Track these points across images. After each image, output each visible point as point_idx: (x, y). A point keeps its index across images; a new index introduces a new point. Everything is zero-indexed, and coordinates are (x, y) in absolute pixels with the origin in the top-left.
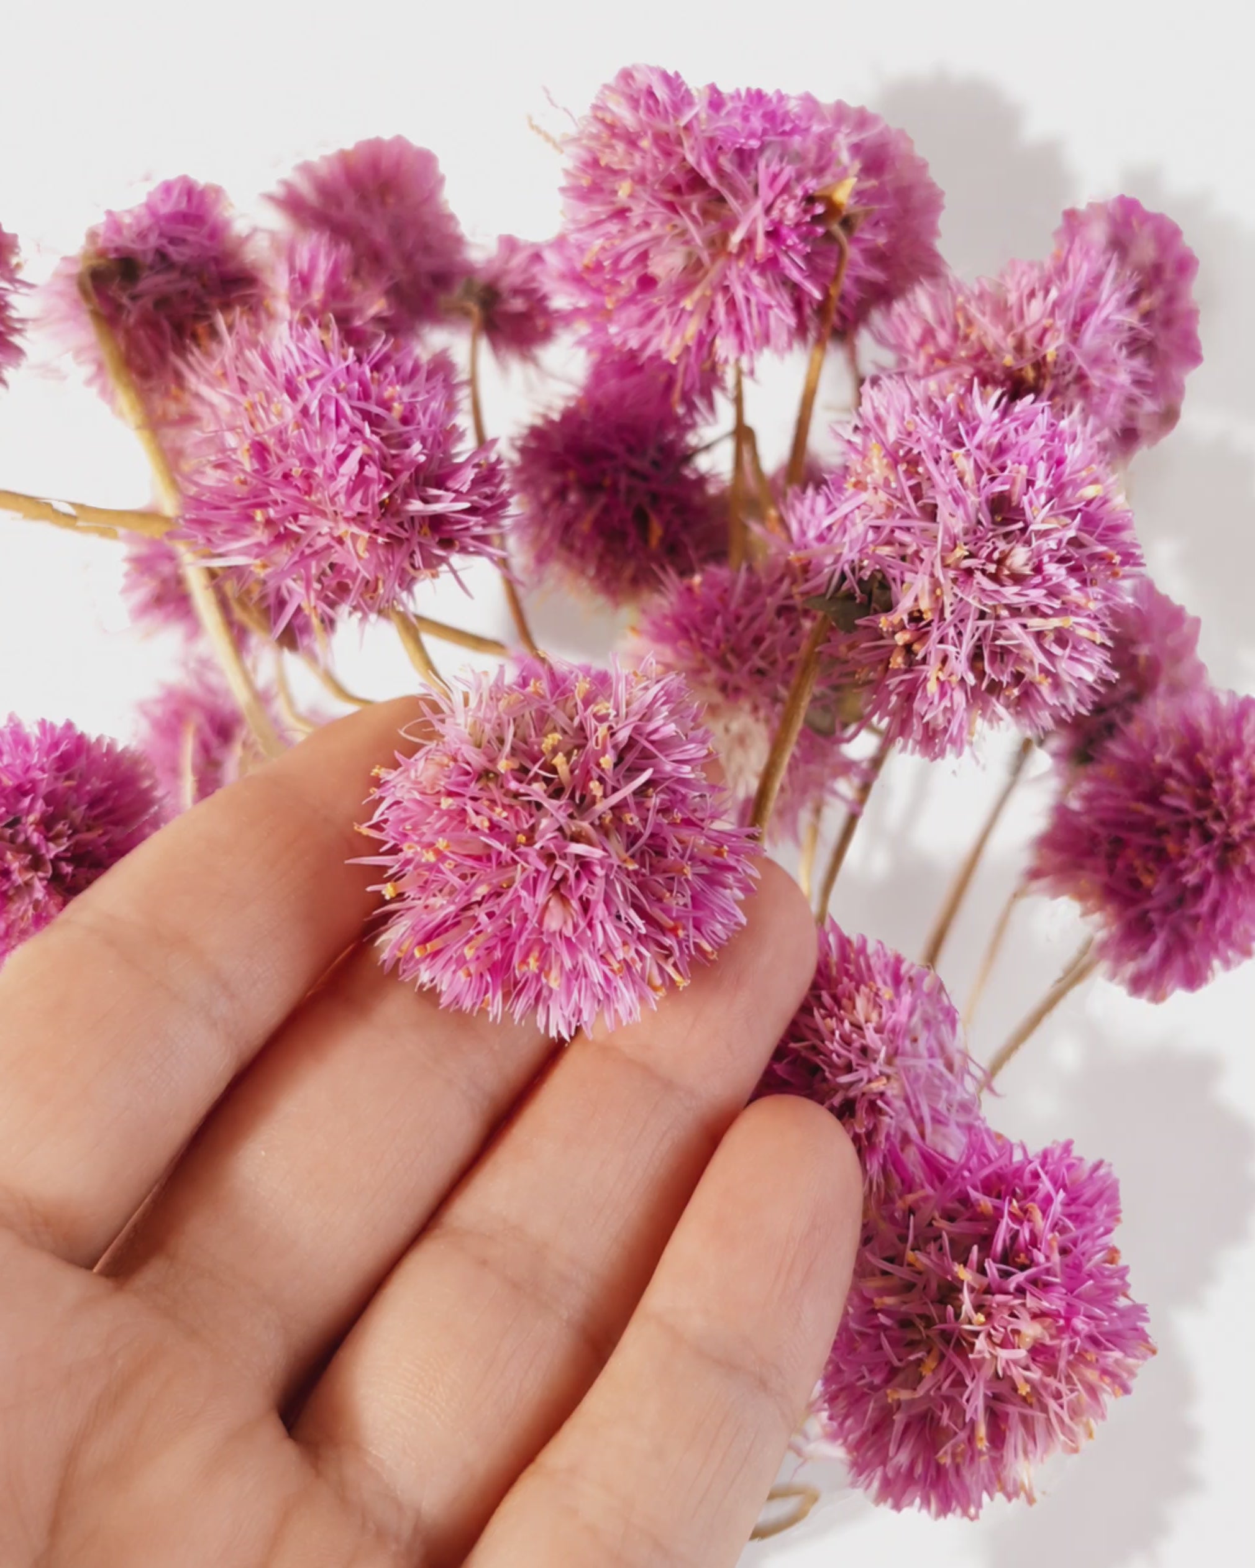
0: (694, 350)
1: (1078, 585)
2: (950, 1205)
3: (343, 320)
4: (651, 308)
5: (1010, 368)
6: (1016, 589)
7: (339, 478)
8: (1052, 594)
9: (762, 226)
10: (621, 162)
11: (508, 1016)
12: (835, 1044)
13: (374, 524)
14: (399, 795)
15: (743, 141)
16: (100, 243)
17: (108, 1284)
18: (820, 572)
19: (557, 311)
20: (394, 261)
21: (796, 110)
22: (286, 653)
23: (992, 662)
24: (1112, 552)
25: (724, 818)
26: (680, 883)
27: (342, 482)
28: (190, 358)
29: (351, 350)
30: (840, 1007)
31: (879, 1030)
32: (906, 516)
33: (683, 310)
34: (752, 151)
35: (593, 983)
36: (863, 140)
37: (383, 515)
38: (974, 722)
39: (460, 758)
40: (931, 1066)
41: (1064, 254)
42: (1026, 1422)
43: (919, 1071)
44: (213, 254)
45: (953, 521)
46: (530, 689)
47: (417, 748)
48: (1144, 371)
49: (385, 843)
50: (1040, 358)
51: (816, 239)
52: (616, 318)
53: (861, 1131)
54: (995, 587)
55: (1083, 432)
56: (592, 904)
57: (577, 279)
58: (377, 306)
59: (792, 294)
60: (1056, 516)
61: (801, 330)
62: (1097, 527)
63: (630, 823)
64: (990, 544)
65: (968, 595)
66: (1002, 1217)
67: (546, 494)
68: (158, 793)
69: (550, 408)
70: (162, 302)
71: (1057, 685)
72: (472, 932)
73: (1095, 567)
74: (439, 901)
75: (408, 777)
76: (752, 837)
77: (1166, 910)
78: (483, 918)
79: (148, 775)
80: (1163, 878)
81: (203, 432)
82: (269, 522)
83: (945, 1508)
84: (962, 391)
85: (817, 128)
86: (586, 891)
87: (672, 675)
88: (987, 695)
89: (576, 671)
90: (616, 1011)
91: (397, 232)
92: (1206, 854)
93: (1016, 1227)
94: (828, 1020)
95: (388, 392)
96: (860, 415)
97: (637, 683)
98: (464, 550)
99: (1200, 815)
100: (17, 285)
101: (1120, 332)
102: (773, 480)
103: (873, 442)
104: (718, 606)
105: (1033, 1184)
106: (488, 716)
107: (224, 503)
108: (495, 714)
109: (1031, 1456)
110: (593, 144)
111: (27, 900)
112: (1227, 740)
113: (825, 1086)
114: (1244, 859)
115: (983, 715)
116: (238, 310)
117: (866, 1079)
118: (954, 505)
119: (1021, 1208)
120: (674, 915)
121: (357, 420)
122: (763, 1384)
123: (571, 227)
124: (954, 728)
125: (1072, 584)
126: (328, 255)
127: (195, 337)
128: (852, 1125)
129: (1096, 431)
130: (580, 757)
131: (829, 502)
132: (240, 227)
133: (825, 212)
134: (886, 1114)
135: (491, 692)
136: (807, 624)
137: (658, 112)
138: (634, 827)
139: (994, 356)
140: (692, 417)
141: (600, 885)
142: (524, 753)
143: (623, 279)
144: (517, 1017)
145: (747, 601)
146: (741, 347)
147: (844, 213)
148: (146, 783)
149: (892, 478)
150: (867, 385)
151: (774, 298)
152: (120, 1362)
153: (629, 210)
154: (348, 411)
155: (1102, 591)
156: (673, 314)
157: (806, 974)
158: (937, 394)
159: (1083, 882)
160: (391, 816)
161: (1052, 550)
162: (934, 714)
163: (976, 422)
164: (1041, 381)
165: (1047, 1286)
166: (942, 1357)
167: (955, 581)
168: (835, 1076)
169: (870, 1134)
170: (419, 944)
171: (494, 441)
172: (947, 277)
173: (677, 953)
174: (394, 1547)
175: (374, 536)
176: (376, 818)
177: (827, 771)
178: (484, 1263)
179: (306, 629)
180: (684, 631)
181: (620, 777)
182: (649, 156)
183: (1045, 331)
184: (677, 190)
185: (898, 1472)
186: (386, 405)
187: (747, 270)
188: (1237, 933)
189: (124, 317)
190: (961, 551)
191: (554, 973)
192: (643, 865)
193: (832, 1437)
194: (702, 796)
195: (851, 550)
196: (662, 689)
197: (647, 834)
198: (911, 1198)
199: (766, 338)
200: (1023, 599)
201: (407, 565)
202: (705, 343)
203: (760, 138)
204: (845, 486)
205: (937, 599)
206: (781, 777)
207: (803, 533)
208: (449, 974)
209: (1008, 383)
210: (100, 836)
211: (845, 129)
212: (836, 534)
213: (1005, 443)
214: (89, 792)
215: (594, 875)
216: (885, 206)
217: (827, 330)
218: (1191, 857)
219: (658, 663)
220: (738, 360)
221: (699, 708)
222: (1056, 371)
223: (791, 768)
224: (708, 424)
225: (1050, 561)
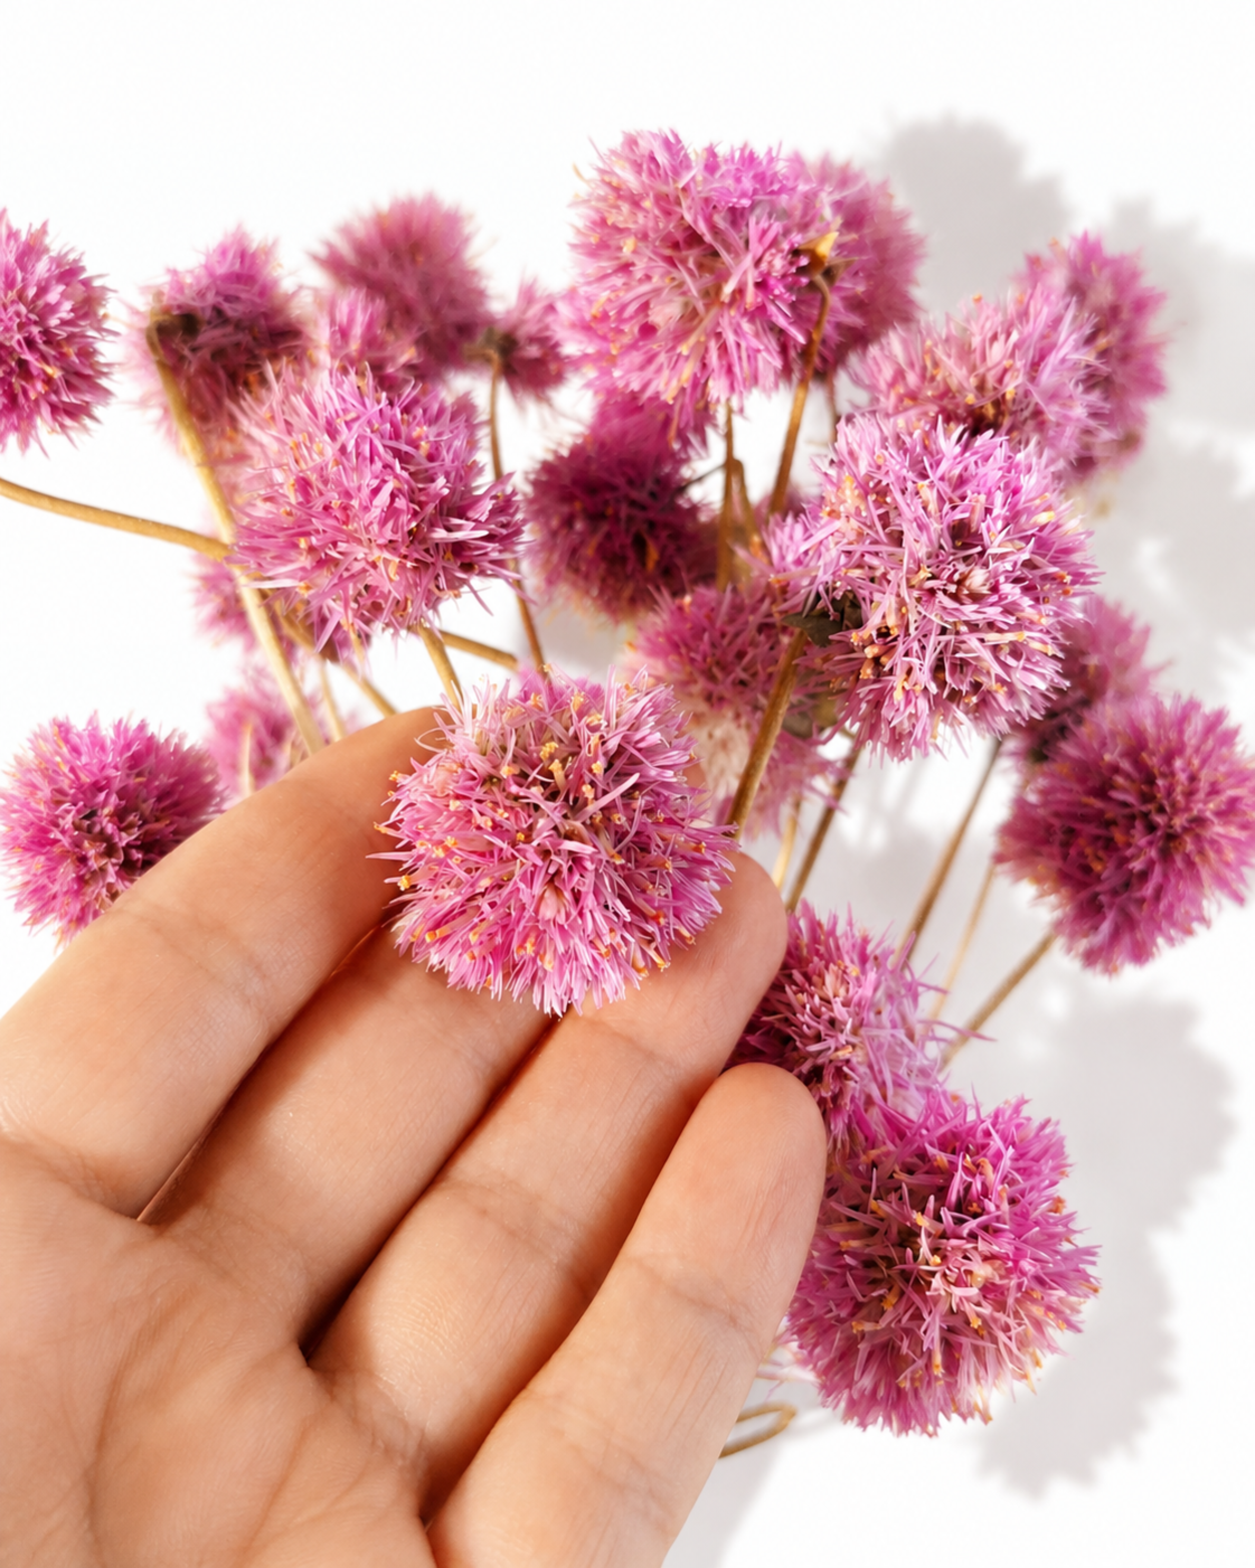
0: (689, 391)
1: (1032, 603)
2: (909, 1160)
3: (377, 367)
4: (652, 353)
5: (971, 406)
6: (975, 607)
7: (373, 510)
8: (1008, 611)
9: (752, 277)
10: (626, 221)
11: (507, 994)
12: (806, 1016)
13: (403, 550)
14: (413, 798)
15: (735, 200)
16: (165, 300)
17: (151, 1231)
18: (798, 593)
19: (568, 357)
20: (423, 312)
21: (784, 171)
22: (329, 664)
23: (952, 674)
24: (1063, 573)
25: (703, 817)
26: (662, 876)
27: (376, 513)
28: (243, 403)
29: (384, 395)
30: (811, 983)
31: (846, 1004)
32: (875, 542)
33: (680, 355)
34: (744, 208)
35: (583, 966)
36: (845, 198)
37: (412, 542)
38: (937, 726)
39: (467, 765)
40: (893, 1036)
41: (1026, 300)
42: (978, 1352)
43: (882, 1040)
44: (263, 310)
45: (918, 546)
46: (530, 703)
47: (430, 755)
48: (1101, 404)
49: (401, 840)
50: (999, 396)
51: (800, 289)
52: (619, 362)
53: (827, 1094)
54: (956, 605)
55: (1038, 464)
56: (583, 895)
57: (586, 328)
58: (408, 354)
59: (779, 340)
60: (1011, 541)
61: (786, 371)
62: (1049, 550)
63: (618, 822)
64: (951, 566)
65: (931, 613)
66: (957, 1170)
67: (555, 523)
68: (219, 787)
69: (560, 444)
70: (219, 353)
71: (1012, 693)
72: (476, 920)
73: (1048, 586)
74: (447, 892)
75: (421, 782)
76: (728, 834)
77: (1114, 893)
78: (486, 908)
79: (211, 771)
80: (1111, 864)
81: (253, 468)
82: (311, 549)
83: (905, 1426)
84: (927, 428)
85: (802, 187)
86: (578, 883)
87: (662, 687)
88: (949, 703)
89: (573, 686)
90: (603, 990)
91: (426, 288)
92: (1150, 844)
93: (969, 1179)
94: (800, 995)
95: (417, 432)
96: (835, 450)
97: (628, 696)
98: (482, 573)
99: (1144, 808)
100: (104, 334)
101: (1078, 369)
102: (758, 508)
103: (846, 474)
104: (706, 623)
105: (985, 1141)
106: (493, 727)
107: (272, 532)
108: (499, 725)
109: (982, 1381)
110: (601, 205)
111: (101, 884)
112: (1169, 741)
113: (795, 1054)
114: (1185, 848)
115: (945, 720)
116: (284, 360)
117: (833, 1048)
118: (918, 532)
119: (974, 1163)
120: (656, 904)
121: (389, 457)
122: (733, 1320)
123: (581, 280)
124: (918, 732)
125: (1026, 602)
126: (365, 309)
127: (246, 384)
128: (819, 1089)
129: (1052, 461)
130: (574, 764)
131: (806, 530)
132: (287, 285)
133: (809, 264)
134: (851, 1079)
135: (496, 705)
136: (785, 640)
137: (659, 175)
138: (621, 826)
139: (957, 395)
140: (686, 452)
141: (590, 878)
142: (524, 759)
143: (626, 328)
144: (515, 995)
145: (732, 620)
146: (732, 388)
147: (826, 264)
148: (209, 779)
149: (862, 507)
150: (843, 421)
151: (762, 343)
152: (159, 1300)
153: (633, 264)
154: (381, 449)
155: (1055, 608)
156: (670, 359)
157: (777, 956)
158: (904, 431)
159: (1039, 867)
160: (406, 816)
161: (1007, 571)
162: (900, 720)
163: (940, 456)
164: (1000, 418)
165: (997, 1232)
166: (902, 1294)
167: (919, 600)
168: (805, 1045)
169: (835, 1098)
170: (429, 930)
171: (510, 475)
172: (918, 322)
173: (659, 939)
174: (400, 1462)
175: (404, 561)
176: (393, 818)
177: (805, 770)
178: (483, 1212)
179: (345, 643)
180: (676, 647)
181: (610, 781)
182: (651, 216)
183: (1005, 371)
184: (676, 246)
185: (862, 1394)
186: (414, 443)
187: (738, 318)
188: (1178, 915)
189: (186, 367)
190: (924, 574)
191: (549, 957)
192: (629, 860)
193: (803, 1363)
194: (683, 798)
195: (825, 573)
196: (650, 701)
197: (633, 832)
198: (874, 1153)
199: (755, 379)
200: (981, 616)
201: (432, 587)
202: (699, 385)
203: (751, 198)
204: (821, 515)
205: (902, 616)
206: (761, 776)
207: (783, 558)
208: (456, 956)
209: (970, 420)
210: (167, 825)
211: (828, 188)
212: (812, 558)
213: (965, 475)
214: (157, 787)
215: (585, 869)
216: (865, 258)
217: (809, 372)
218: (1137, 847)
219: (650, 675)
220: (728, 400)
221: (684, 718)
222: (1014, 409)
223: (770, 769)
224: (701, 458)
225: (1006, 581)
